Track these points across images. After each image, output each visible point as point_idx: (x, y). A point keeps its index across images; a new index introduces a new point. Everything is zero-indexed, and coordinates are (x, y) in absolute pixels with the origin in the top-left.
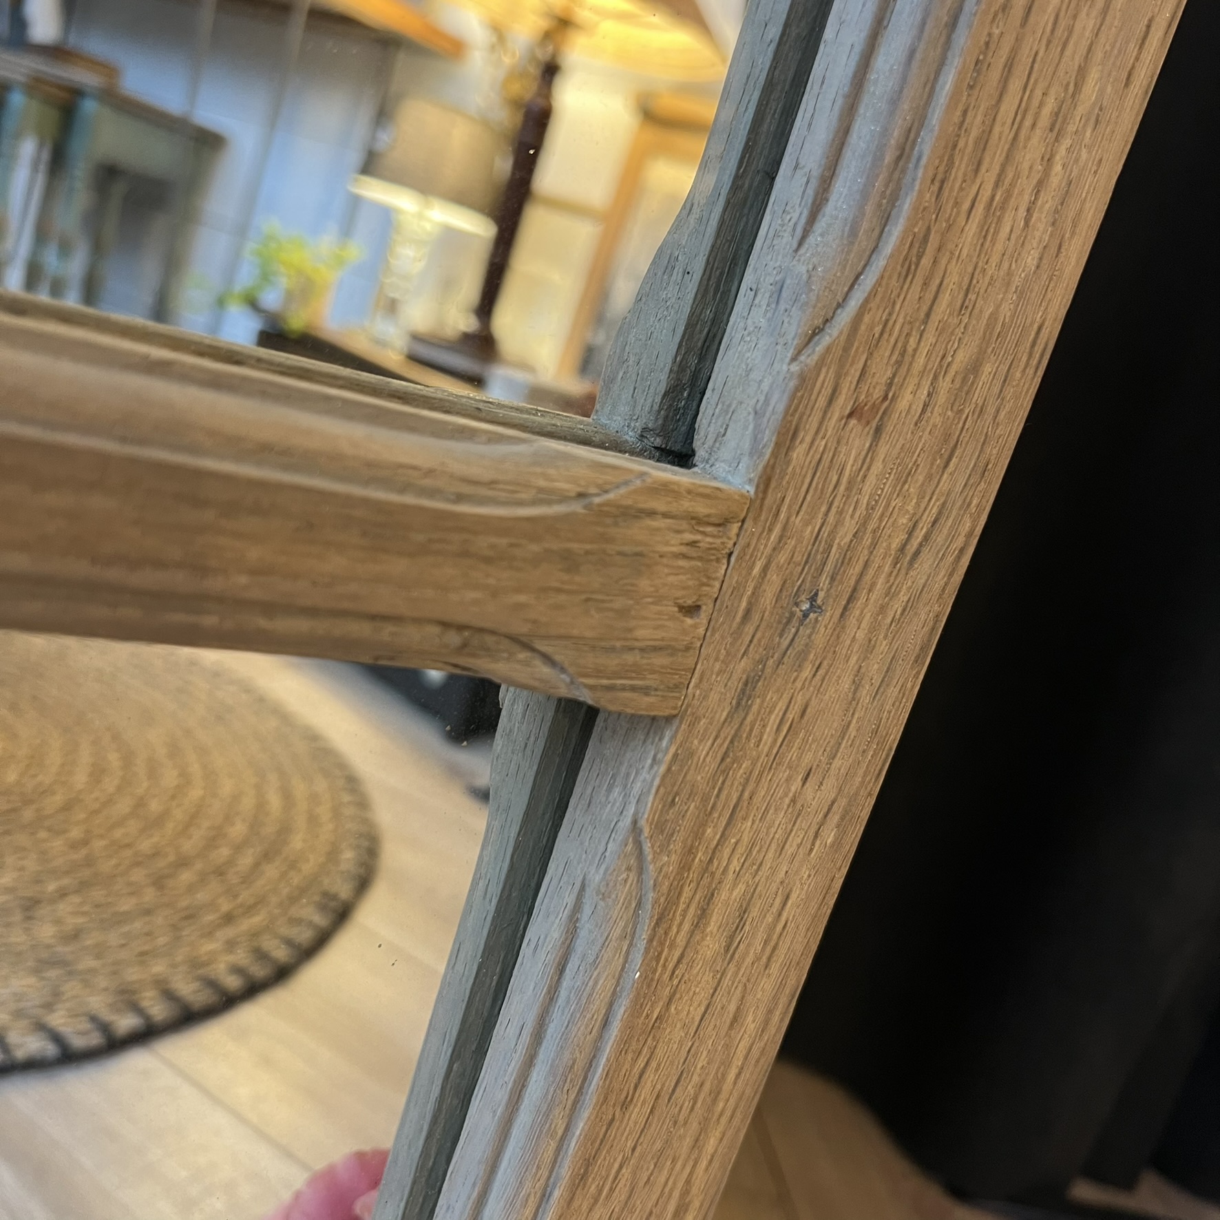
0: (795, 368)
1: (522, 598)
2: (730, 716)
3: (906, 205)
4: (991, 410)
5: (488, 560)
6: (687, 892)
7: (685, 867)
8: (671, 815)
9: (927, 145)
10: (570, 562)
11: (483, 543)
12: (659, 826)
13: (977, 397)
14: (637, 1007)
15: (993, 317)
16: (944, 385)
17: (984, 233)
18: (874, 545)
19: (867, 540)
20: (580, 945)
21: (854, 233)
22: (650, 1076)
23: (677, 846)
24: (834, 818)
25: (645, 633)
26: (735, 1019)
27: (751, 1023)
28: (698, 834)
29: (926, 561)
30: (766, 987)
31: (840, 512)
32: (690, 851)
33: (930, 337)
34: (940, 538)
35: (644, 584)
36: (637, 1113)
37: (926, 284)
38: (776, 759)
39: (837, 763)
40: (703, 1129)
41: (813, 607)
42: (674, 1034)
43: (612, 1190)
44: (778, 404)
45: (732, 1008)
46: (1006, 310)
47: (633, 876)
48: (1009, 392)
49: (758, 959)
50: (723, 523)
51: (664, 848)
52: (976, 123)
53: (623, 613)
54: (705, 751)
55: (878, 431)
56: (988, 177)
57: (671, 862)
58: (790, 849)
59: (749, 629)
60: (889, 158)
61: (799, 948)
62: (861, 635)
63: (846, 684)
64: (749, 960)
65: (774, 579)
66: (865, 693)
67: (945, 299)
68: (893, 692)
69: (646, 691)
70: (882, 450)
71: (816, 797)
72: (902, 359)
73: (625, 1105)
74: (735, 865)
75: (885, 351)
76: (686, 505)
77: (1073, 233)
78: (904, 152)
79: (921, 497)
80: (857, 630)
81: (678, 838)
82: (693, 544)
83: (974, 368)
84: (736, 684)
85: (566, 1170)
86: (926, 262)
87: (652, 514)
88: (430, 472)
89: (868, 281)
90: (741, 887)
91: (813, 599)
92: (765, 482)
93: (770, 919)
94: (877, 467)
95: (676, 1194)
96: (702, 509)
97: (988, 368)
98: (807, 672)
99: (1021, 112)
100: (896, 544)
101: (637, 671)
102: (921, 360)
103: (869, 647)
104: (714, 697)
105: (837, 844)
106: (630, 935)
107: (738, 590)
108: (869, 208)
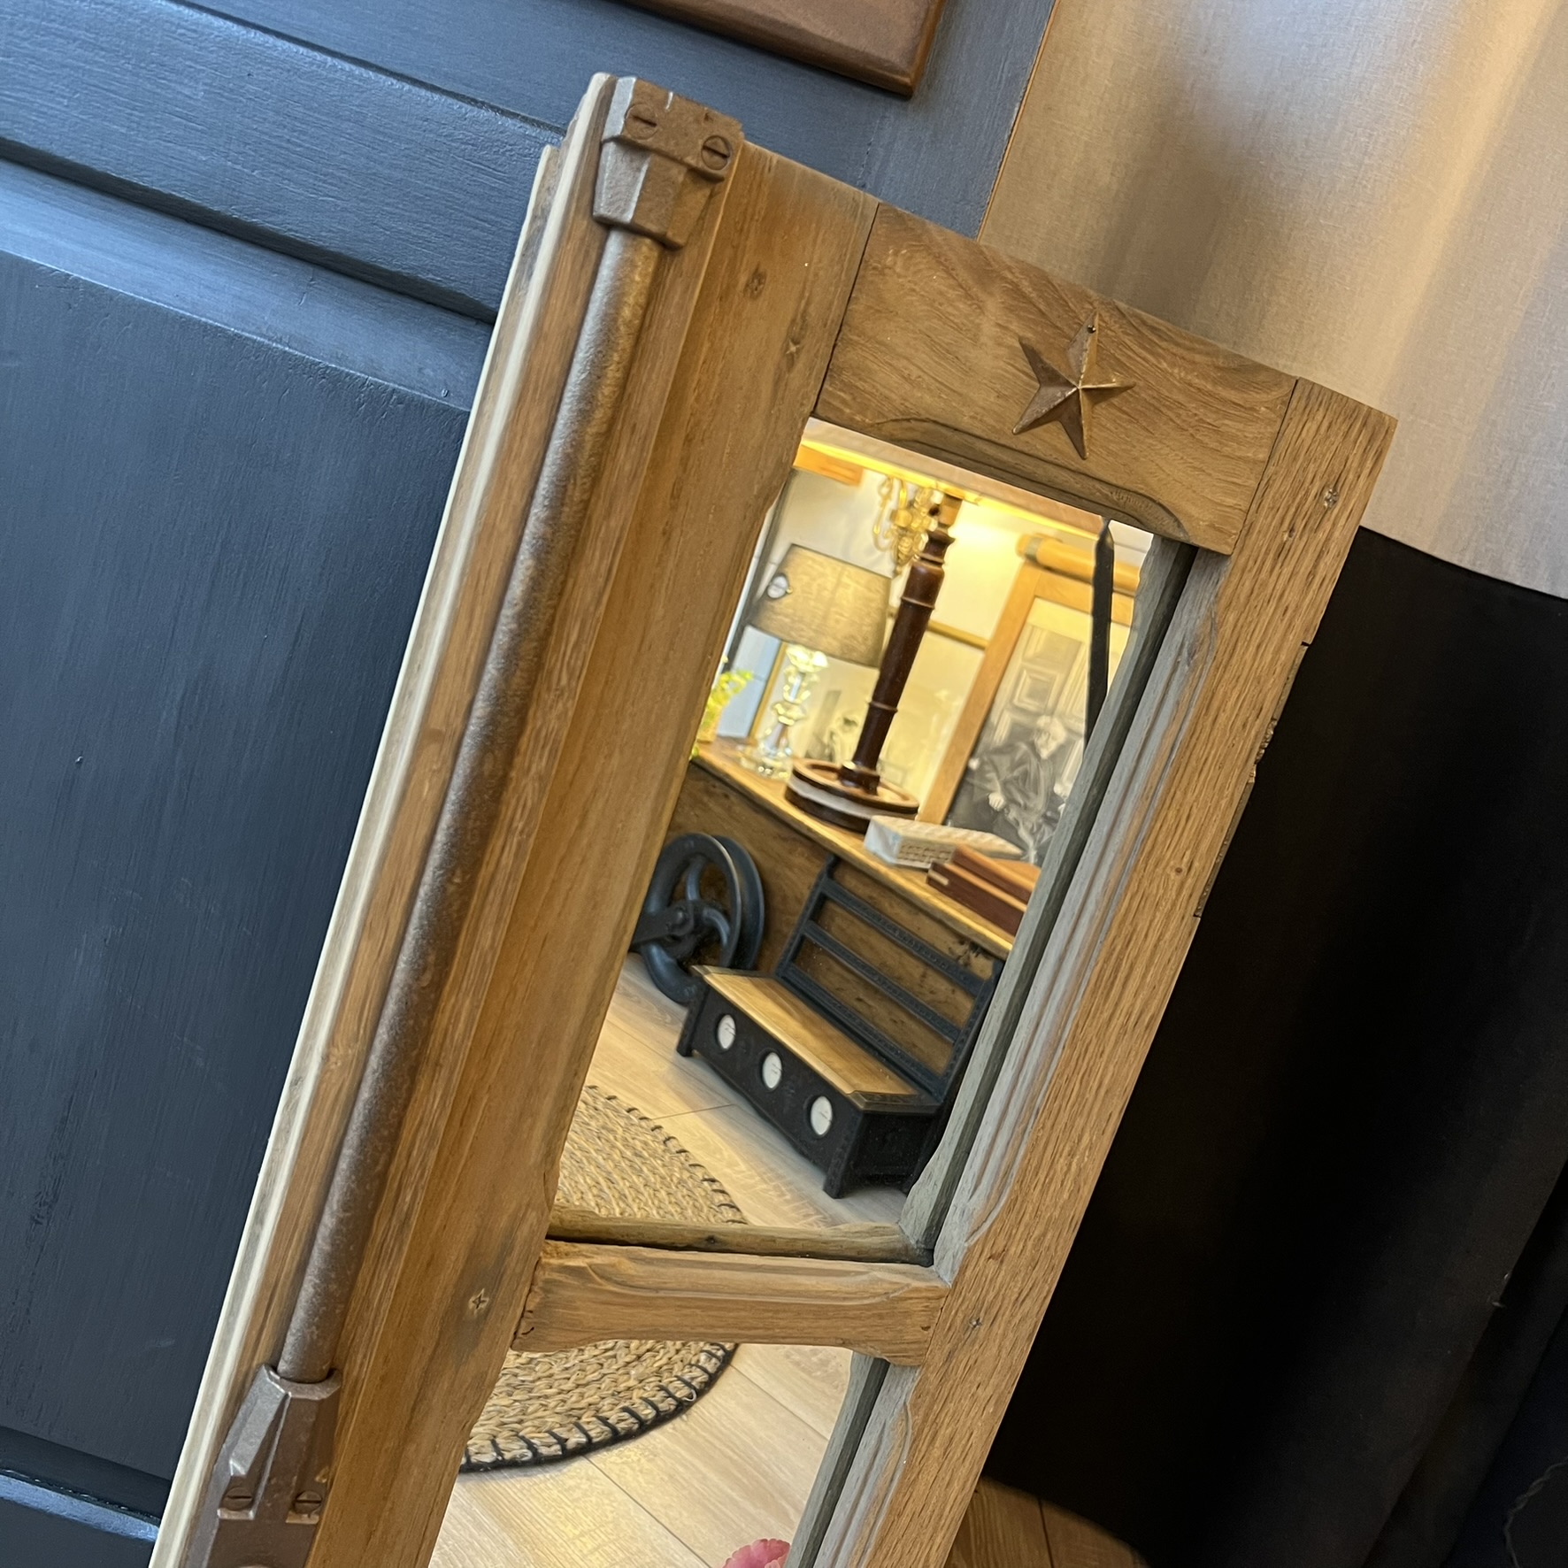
0: (966, 1245)
1: (863, 1329)
2: (943, 1364)
3: (1007, 1191)
4: (1053, 1247)
5: (853, 1318)
6: (926, 1430)
7: (925, 1421)
8: (919, 1400)
9: (1015, 1171)
10: (881, 1316)
11: (851, 1314)
12: (914, 1405)
13: (1046, 1244)
14: (904, 1476)
15: (1051, 1217)
16: (1030, 1244)
17: (1042, 1192)
18: (1003, 1299)
19: (1000, 1297)
20: (882, 1447)
21: (988, 1198)
22: (910, 1505)
23: (921, 1413)
24: (993, 1401)
25: (908, 1337)
26: (948, 1484)
27: (956, 1486)
28: (930, 1408)
29: (1028, 1302)
30: (963, 1471)
31: (988, 1291)
32: (927, 1415)
33: (1022, 1228)
34: (1034, 1294)
35: (908, 1321)
36: (905, 1520)
37: (1019, 1213)
38: (964, 1380)
39: (992, 1381)
40: (935, 1530)
41: (978, 1324)
42: (921, 1487)
43: (893, 1553)
44: (960, 1257)
45: (947, 1478)
46: (1056, 1214)
47: (904, 1423)
48: (1061, 1241)
49: (959, 1459)
50: (940, 1298)
51: (916, 1414)
52: (1034, 1163)
53: (900, 1331)
54: (933, 1378)
55: (1002, 1262)
56: (1042, 1176)
57: (919, 1419)
58: (972, 1414)
59: (951, 1333)
60: (1001, 1174)
61: (978, 1454)
62: (1000, 1332)
63: (995, 1350)
64: (955, 1457)
65: (960, 1315)
66: (1004, 1354)
67: (1027, 1217)
68: (1017, 1352)
69: (909, 1357)
70: (1004, 1268)
71: (983, 1394)
72: (1010, 1236)
73: (899, 1515)
74: (947, 1420)
75: (1002, 1236)
76: (924, 1294)
77: (1085, 1184)
78: (1006, 1173)
79: (1023, 1282)
80: (998, 1329)
81: (923, 1409)
82: (927, 1307)
83: (1044, 1235)
84: (946, 1352)
85: (873, 1541)
86: (1017, 1206)
87: (911, 1298)
88: (836, 1292)
89: (994, 1214)
90: (950, 1429)
91: (978, 1321)
92: (955, 1284)
93: (963, 1442)
94: (1003, 1273)
95: (923, 1560)
96: (930, 1295)
97: (1049, 1236)
98: (977, 1347)
99: (1053, 1156)
100: (1013, 1298)
101: (906, 1350)
102: (1018, 1237)
103: (1004, 1335)
104: (936, 1358)
105: (994, 1412)
106: (902, 1446)
107: (945, 1321)
108: (994, 1191)
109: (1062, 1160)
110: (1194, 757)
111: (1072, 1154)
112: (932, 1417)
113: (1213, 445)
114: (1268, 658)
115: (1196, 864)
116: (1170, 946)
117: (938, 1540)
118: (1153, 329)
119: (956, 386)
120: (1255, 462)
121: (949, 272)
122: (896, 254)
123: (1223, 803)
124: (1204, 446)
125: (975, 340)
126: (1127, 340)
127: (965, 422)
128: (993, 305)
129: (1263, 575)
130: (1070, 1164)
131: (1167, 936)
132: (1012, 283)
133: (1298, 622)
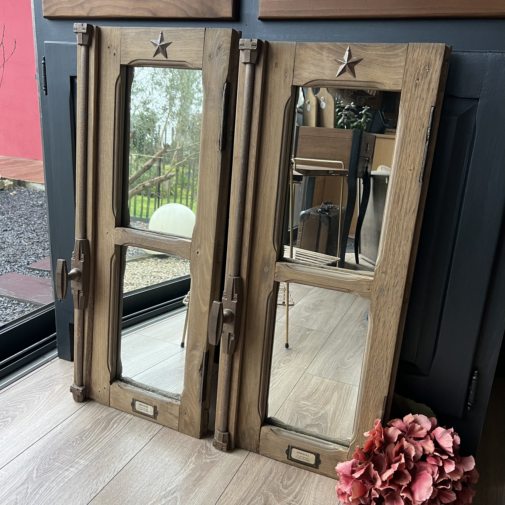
109: (397, 248)
110: (406, 141)
111: (399, 246)
112: (377, 314)
113: (389, 65)
114: (422, 112)
115: (416, 168)
116: (414, 190)
117: (389, 351)
118: (364, 46)
119: (321, 71)
120: (402, 66)
121: (313, 50)
122: (302, 50)
123: (419, 151)
124: (386, 67)
125: (323, 61)
126: (358, 50)
127: (325, 78)
128: (325, 53)
129: (413, 92)
130: (400, 249)
131: (412, 187)
132: (328, 48)
133: (428, 101)
